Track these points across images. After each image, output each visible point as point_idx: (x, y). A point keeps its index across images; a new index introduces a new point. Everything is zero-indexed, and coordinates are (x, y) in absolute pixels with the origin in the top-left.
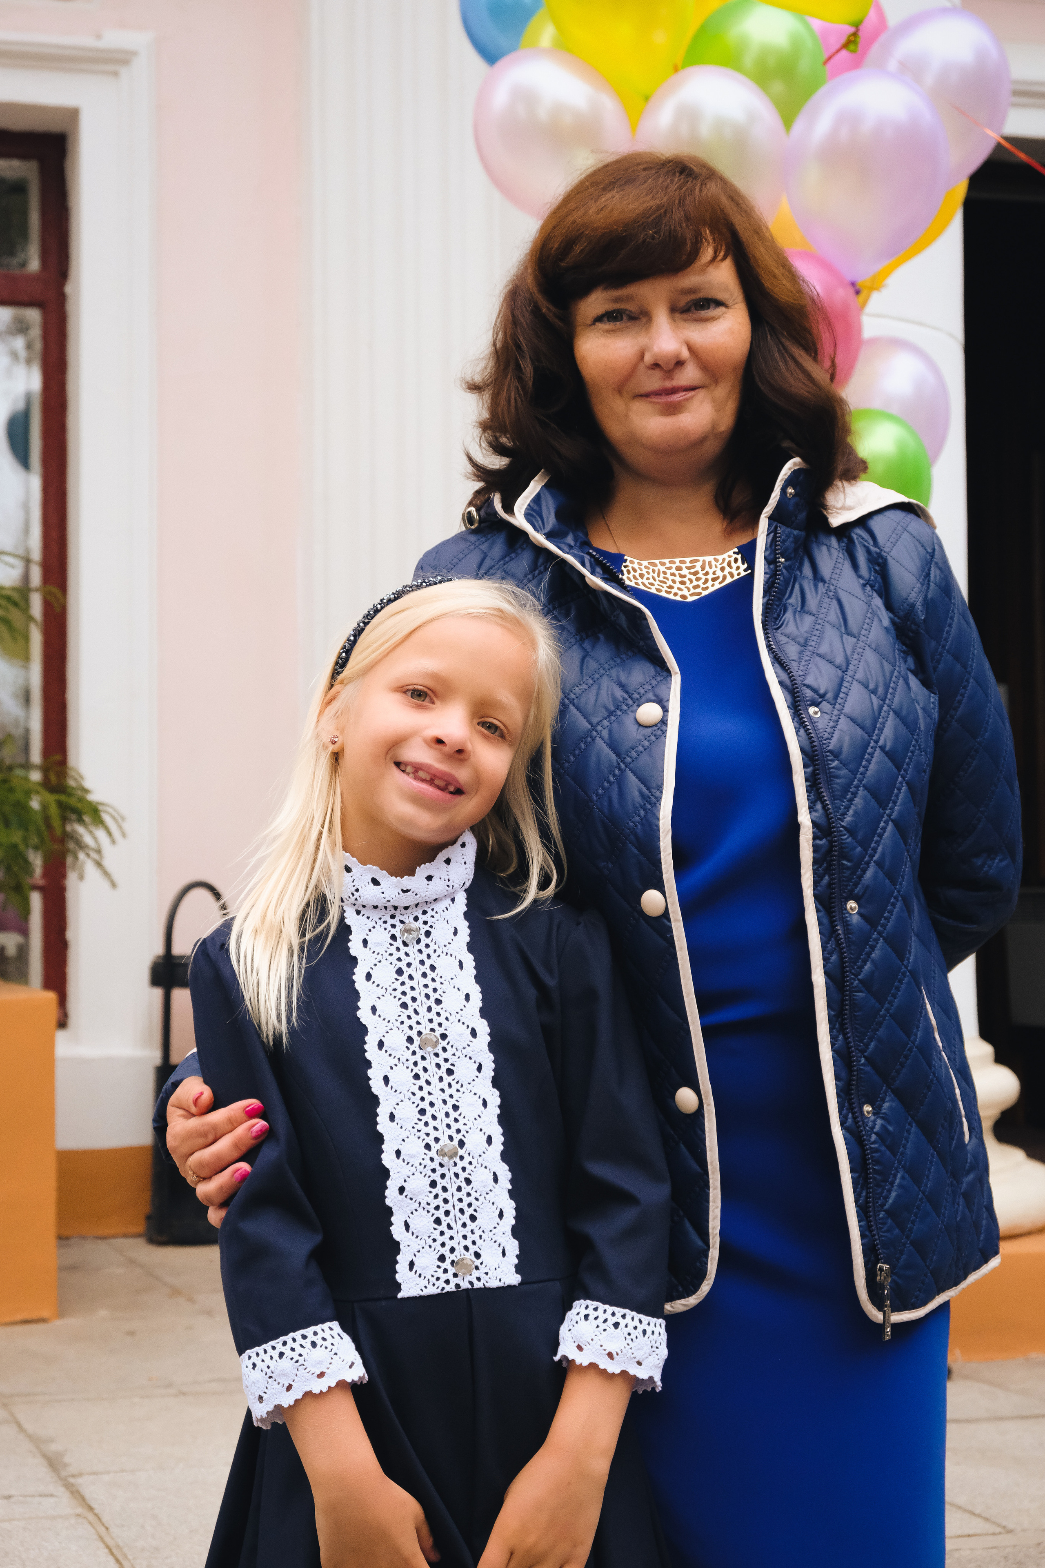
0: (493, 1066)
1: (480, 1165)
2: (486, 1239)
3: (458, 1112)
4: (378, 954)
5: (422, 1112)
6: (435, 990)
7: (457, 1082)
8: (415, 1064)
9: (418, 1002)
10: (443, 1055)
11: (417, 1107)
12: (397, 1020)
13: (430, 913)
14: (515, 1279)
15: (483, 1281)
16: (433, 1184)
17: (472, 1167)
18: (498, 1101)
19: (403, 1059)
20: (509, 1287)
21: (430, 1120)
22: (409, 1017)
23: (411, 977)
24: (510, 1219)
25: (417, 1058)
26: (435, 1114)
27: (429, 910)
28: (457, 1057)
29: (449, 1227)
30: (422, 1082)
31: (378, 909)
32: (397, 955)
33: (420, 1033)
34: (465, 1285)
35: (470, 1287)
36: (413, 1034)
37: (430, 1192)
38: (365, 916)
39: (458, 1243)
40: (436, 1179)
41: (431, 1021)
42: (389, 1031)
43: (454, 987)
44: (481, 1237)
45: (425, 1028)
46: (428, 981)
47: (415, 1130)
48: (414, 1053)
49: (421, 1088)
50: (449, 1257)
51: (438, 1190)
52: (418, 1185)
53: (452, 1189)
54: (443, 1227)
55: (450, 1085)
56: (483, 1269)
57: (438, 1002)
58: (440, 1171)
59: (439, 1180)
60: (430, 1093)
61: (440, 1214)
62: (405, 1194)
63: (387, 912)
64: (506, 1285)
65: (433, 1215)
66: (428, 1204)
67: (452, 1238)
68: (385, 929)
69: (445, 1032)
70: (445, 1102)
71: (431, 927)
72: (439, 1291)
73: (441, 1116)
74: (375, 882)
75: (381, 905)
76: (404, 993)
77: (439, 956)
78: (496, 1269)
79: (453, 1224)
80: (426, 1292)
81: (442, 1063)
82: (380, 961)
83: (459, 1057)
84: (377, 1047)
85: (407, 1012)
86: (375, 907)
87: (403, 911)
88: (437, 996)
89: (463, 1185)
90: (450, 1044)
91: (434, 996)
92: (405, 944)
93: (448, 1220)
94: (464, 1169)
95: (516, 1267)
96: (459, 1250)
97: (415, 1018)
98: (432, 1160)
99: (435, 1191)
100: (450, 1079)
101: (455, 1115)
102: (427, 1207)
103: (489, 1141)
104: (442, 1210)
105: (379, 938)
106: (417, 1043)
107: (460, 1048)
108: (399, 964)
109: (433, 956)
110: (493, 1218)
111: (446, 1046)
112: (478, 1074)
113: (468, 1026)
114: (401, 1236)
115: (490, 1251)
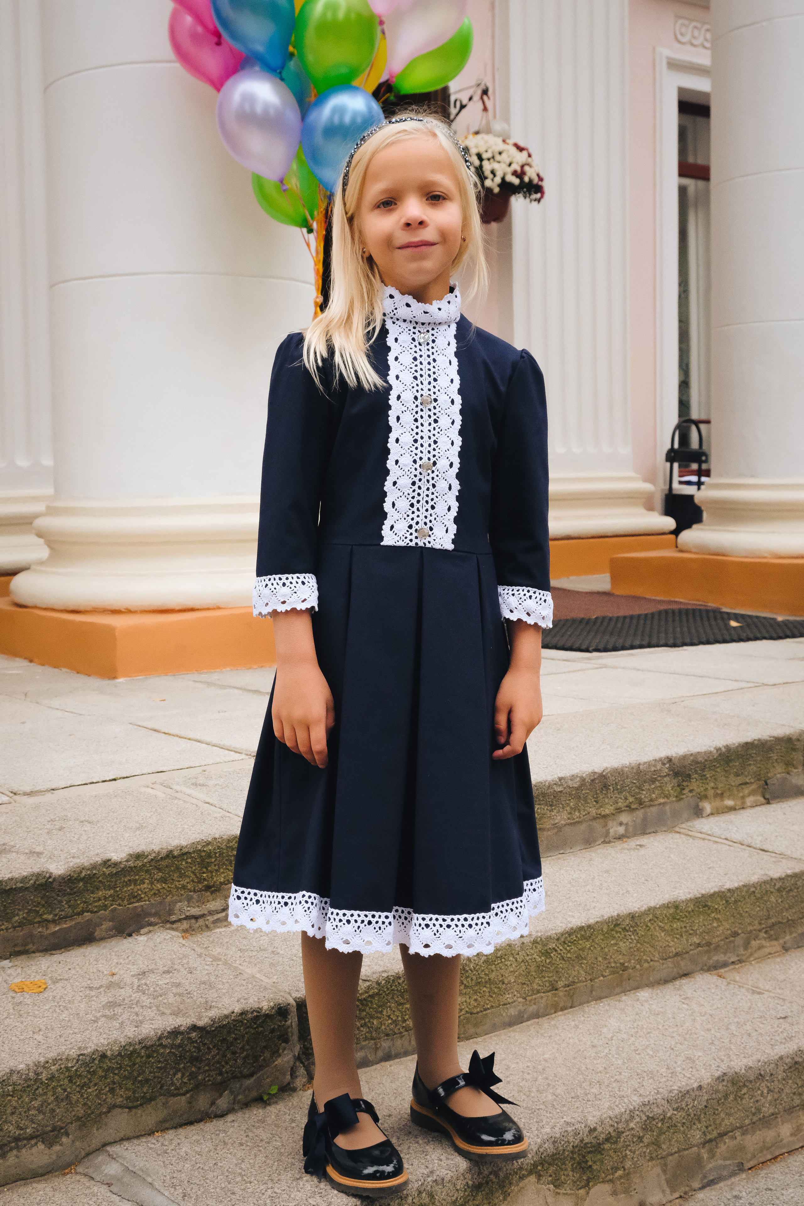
0: (461, 423)
1: (443, 478)
2: (438, 520)
3: (437, 445)
4: (404, 347)
5: (416, 441)
6: (434, 373)
7: (439, 428)
8: (417, 413)
9: (424, 378)
10: (433, 411)
11: (413, 437)
12: (410, 385)
13: (436, 330)
14: (450, 547)
15: (431, 544)
16: (414, 483)
17: (438, 478)
18: (460, 443)
19: (410, 408)
20: (446, 550)
21: (419, 447)
22: (417, 385)
23: (421, 363)
24: (454, 513)
25: (419, 409)
26: (423, 443)
27: (436, 329)
29: (418, 510)
30: (419, 424)
31: (407, 322)
32: (414, 349)
33: (422, 395)
34: (421, 544)
35: (424, 545)
36: (418, 395)
37: (411, 488)
38: (398, 325)
39: (422, 520)
41: (430, 390)
42: (405, 391)
43: (445, 374)
44: (435, 519)
45: (425, 393)
46: (431, 367)
47: (409, 451)
48: (417, 406)
49: (417, 427)
50: (415, 527)
51: (416, 487)
52: (405, 482)
53: (424, 488)
54: (415, 509)
55: (434, 429)
56: (433, 537)
57: (435, 380)
58: (419, 477)
59: (417, 482)
60: (422, 431)
61: (414, 501)
62: (396, 486)
63: (411, 325)
64: (444, 549)
65: (410, 501)
66: (409, 494)
67: (418, 516)
68: (409, 334)
69: (437, 398)
70: (430, 438)
71: (436, 338)
72: (405, 545)
73: (426, 445)
74: (408, 305)
75: (409, 320)
76: (416, 371)
77: (439, 354)
78: (440, 539)
79: (420, 509)
80: (398, 544)
81: (432, 415)
82: (404, 351)
83: (442, 414)
84: (396, 399)
85: (417, 382)
86: (405, 321)
87: (421, 326)
88: (435, 376)
89: (431, 487)
90: (439, 405)
91: (433, 376)
92: (420, 344)
93: (418, 505)
94: (433, 478)
95: (453, 540)
96: (421, 524)
97: (420, 386)
98: (416, 469)
99: (414, 488)
100: (435, 425)
101: (435, 446)
102: (408, 496)
103: (451, 465)
104: (416, 499)
105: (405, 338)
106: (419, 401)
107: (444, 408)
108: (415, 355)
109: (436, 354)
110: (444, 509)
111: (436, 406)
112: (452, 425)
113: (450, 397)
114: (388, 510)
115: (439, 528)
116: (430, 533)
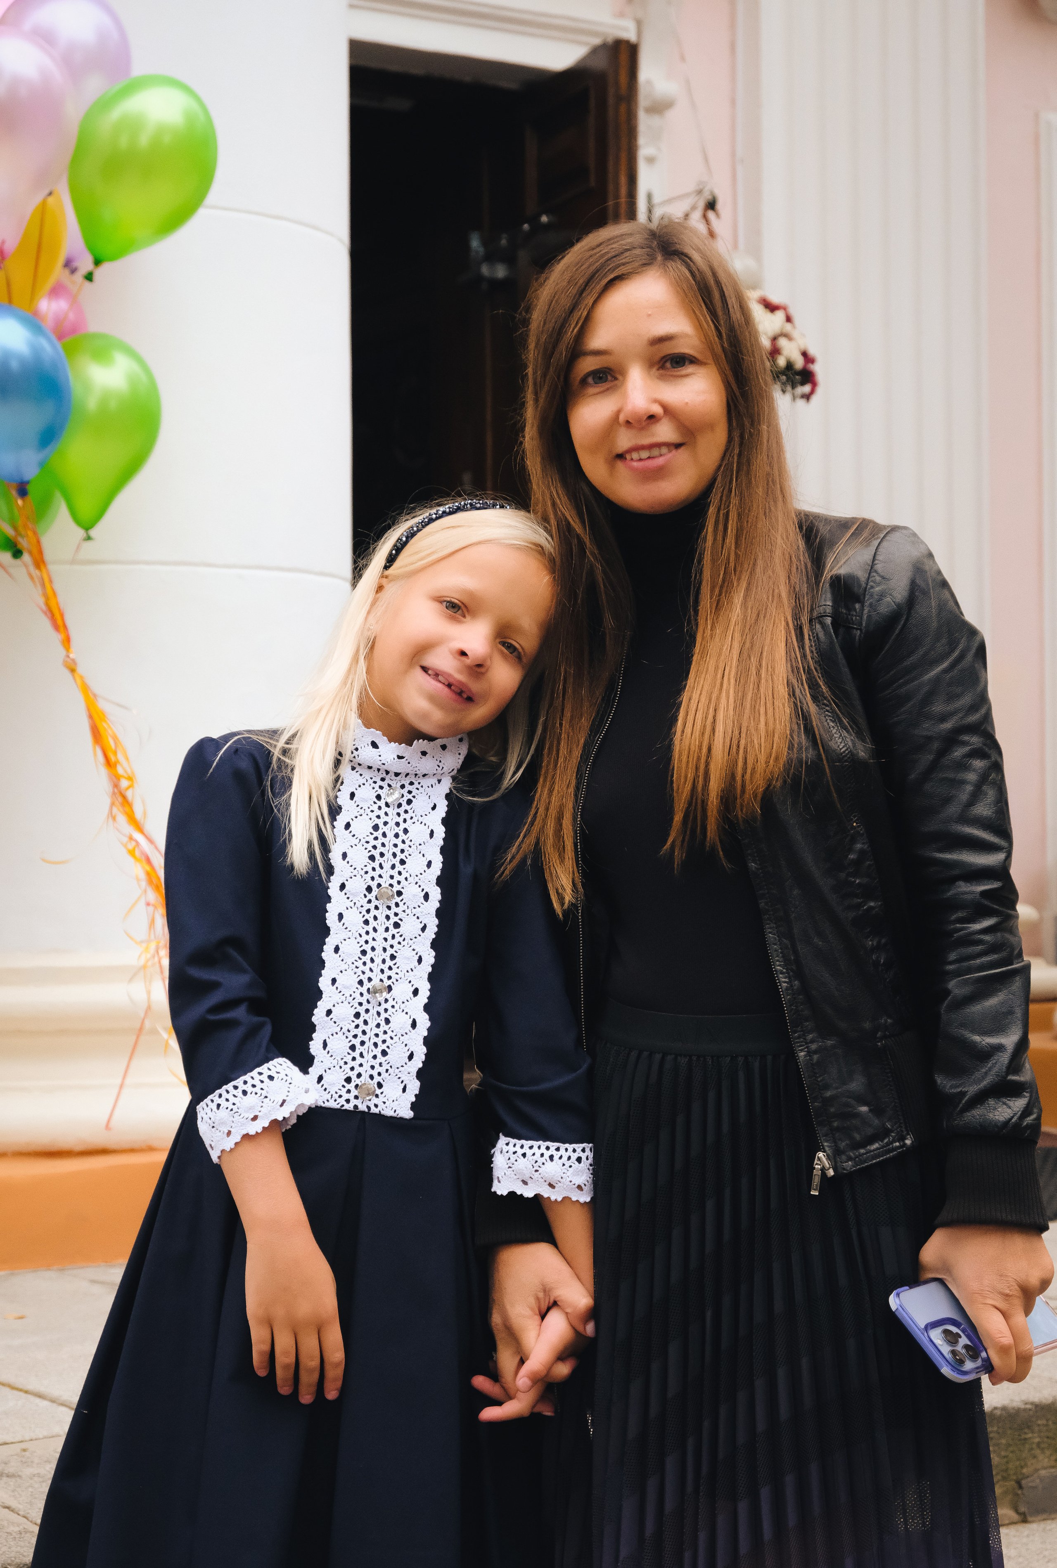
0: (436, 929)
1: (401, 1010)
2: (392, 1074)
3: (394, 962)
4: (361, 808)
5: (364, 953)
6: (402, 851)
7: (401, 936)
8: (368, 911)
9: (385, 858)
10: (394, 909)
11: (360, 947)
12: (362, 869)
13: (416, 785)
14: (408, 1114)
15: (379, 1108)
16: (357, 1015)
17: (394, 1010)
18: (432, 961)
19: (358, 905)
20: (401, 1118)
21: (368, 962)
22: (374, 869)
23: (384, 835)
24: (418, 1062)
25: (371, 906)
26: (374, 957)
27: (416, 783)
28: (406, 914)
29: (361, 1055)
30: (370, 928)
31: (372, 770)
32: (377, 812)
33: (379, 885)
34: (362, 1107)
35: (366, 1110)
36: (374, 885)
37: (353, 1021)
38: (359, 773)
39: (366, 1071)
40: (361, 1012)
41: (392, 877)
42: (353, 877)
43: (420, 853)
44: (387, 1071)
45: (385, 882)
46: (398, 841)
47: (354, 966)
48: (370, 901)
49: (367, 933)
50: (355, 1081)
51: (360, 1021)
52: (344, 1013)
53: (372, 1024)
54: (356, 1054)
55: (393, 937)
56: (382, 1098)
57: (403, 862)
58: (366, 1006)
59: (363, 1013)
60: (374, 939)
61: (357, 1042)
62: (331, 1017)
63: (378, 774)
64: (398, 1117)
65: (350, 1041)
66: (349, 1031)
67: (361, 1065)
68: (374, 788)
69: (402, 890)
70: (385, 950)
71: (414, 797)
72: (338, 1107)
73: (378, 960)
74: (374, 745)
75: (375, 767)
76: (375, 847)
77: (414, 823)
78: (393, 1101)
79: (365, 1054)
80: (327, 1105)
81: (392, 916)
82: (361, 815)
83: (408, 915)
84: (339, 888)
85: (373, 865)
86: (370, 768)
87: (393, 777)
88: (403, 856)
89: (383, 1023)
90: (403, 902)
91: (400, 856)
92: (387, 805)
93: (362, 1049)
94: (386, 1010)
95: (412, 1104)
96: (365, 1078)
97: (379, 871)
98: (362, 994)
99: (357, 1022)
100: (395, 931)
101: (391, 963)
102: (347, 1034)
103: (416, 992)
104: (359, 1040)
105: (366, 794)
106: (374, 893)
107: (411, 907)
108: (377, 821)
109: (409, 821)
110: (402, 1057)
111: (399, 902)
112: (421, 933)
113: (423, 890)
114: (317, 1052)
115: (392, 1084)
116: (378, 1091)
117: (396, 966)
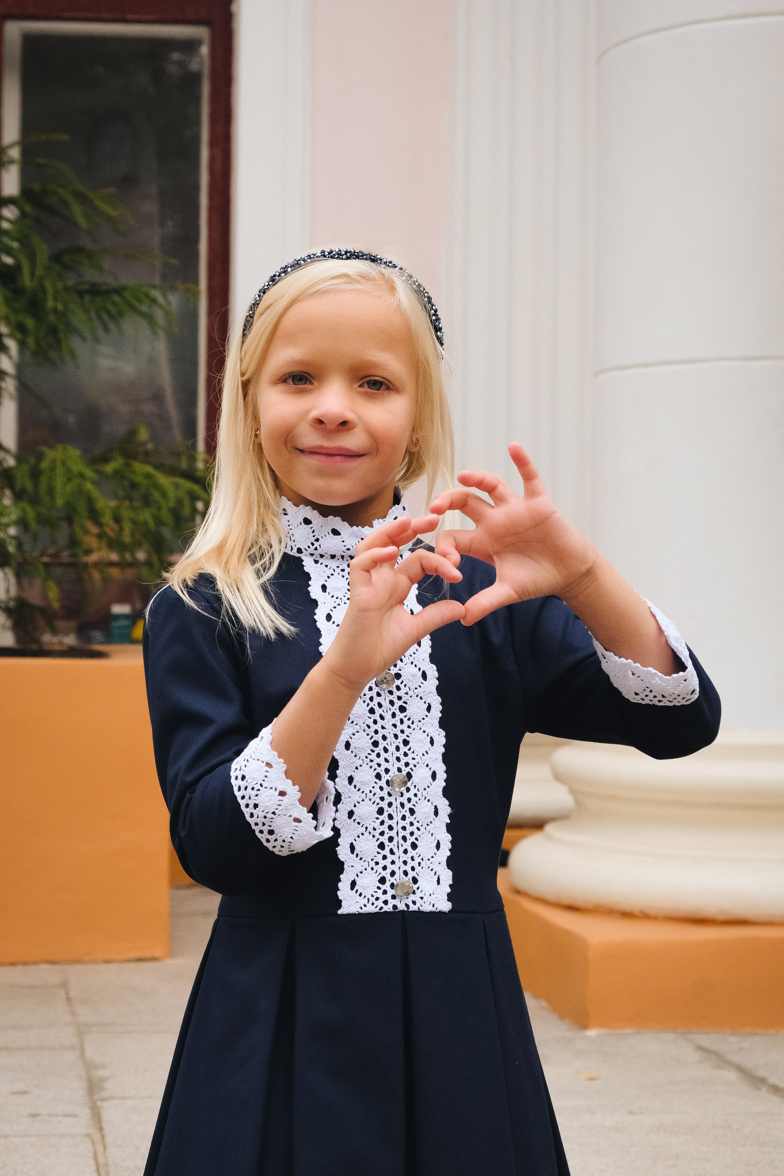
0: (441, 707)
1: (424, 798)
2: (424, 866)
3: (408, 747)
4: (337, 598)
5: (376, 744)
7: (409, 719)
8: (371, 699)
10: (397, 693)
11: (371, 739)
14: (445, 906)
15: (418, 905)
16: (380, 811)
17: (417, 799)
18: (444, 741)
20: (441, 912)
21: (382, 752)
24: (445, 852)
25: (374, 694)
26: (387, 746)
28: (409, 696)
29: (392, 852)
30: (376, 716)
31: (337, 558)
34: (402, 907)
35: (406, 909)
37: (377, 818)
38: (323, 565)
39: (399, 868)
40: (383, 806)
44: (419, 864)
47: (368, 760)
48: (371, 688)
49: (375, 722)
50: (390, 880)
51: (384, 817)
52: (366, 810)
53: (397, 817)
54: (386, 852)
55: (402, 722)
56: (419, 894)
58: (388, 799)
59: (386, 808)
60: (383, 727)
61: (384, 839)
62: (353, 818)
63: (344, 561)
64: (437, 911)
65: (378, 839)
66: (375, 829)
67: (393, 862)
68: (343, 576)
69: (399, 672)
70: (396, 736)
72: (377, 910)
73: (392, 749)
74: (335, 532)
75: (338, 554)
78: (430, 895)
79: (395, 850)
80: (365, 910)
81: (395, 700)
82: (339, 605)
83: (411, 697)
86: (333, 557)
89: (408, 814)
90: (404, 684)
93: (391, 845)
94: (409, 800)
95: (448, 895)
96: (399, 874)
98: (381, 788)
99: (381, 818)
100: (402, 716)
101: (406, 749)
102: (373, 832)
103: (434, 776)
104: (386, 836)
105: (338, 583)
107: (413, 688)
110: (431, 848)
111: (400, 685)
112: (427, 713)
113: (419, 669)
114: (345, 857)
115: (426, 877)
116: (414, 887)
117: (411, 751)
